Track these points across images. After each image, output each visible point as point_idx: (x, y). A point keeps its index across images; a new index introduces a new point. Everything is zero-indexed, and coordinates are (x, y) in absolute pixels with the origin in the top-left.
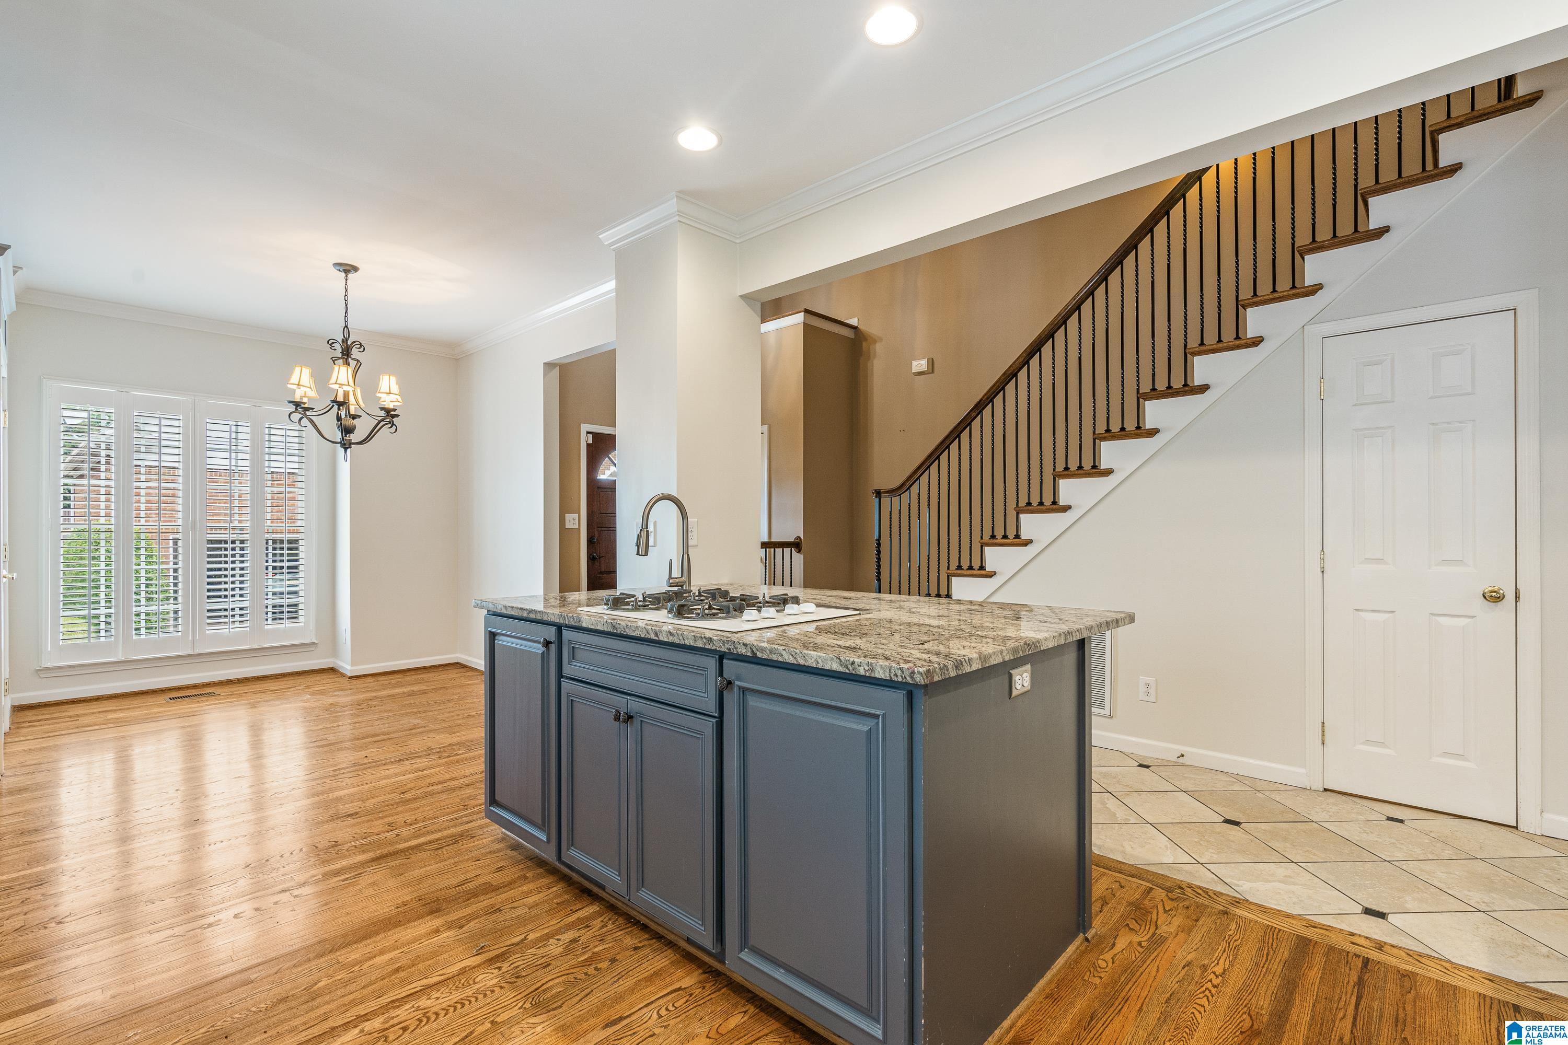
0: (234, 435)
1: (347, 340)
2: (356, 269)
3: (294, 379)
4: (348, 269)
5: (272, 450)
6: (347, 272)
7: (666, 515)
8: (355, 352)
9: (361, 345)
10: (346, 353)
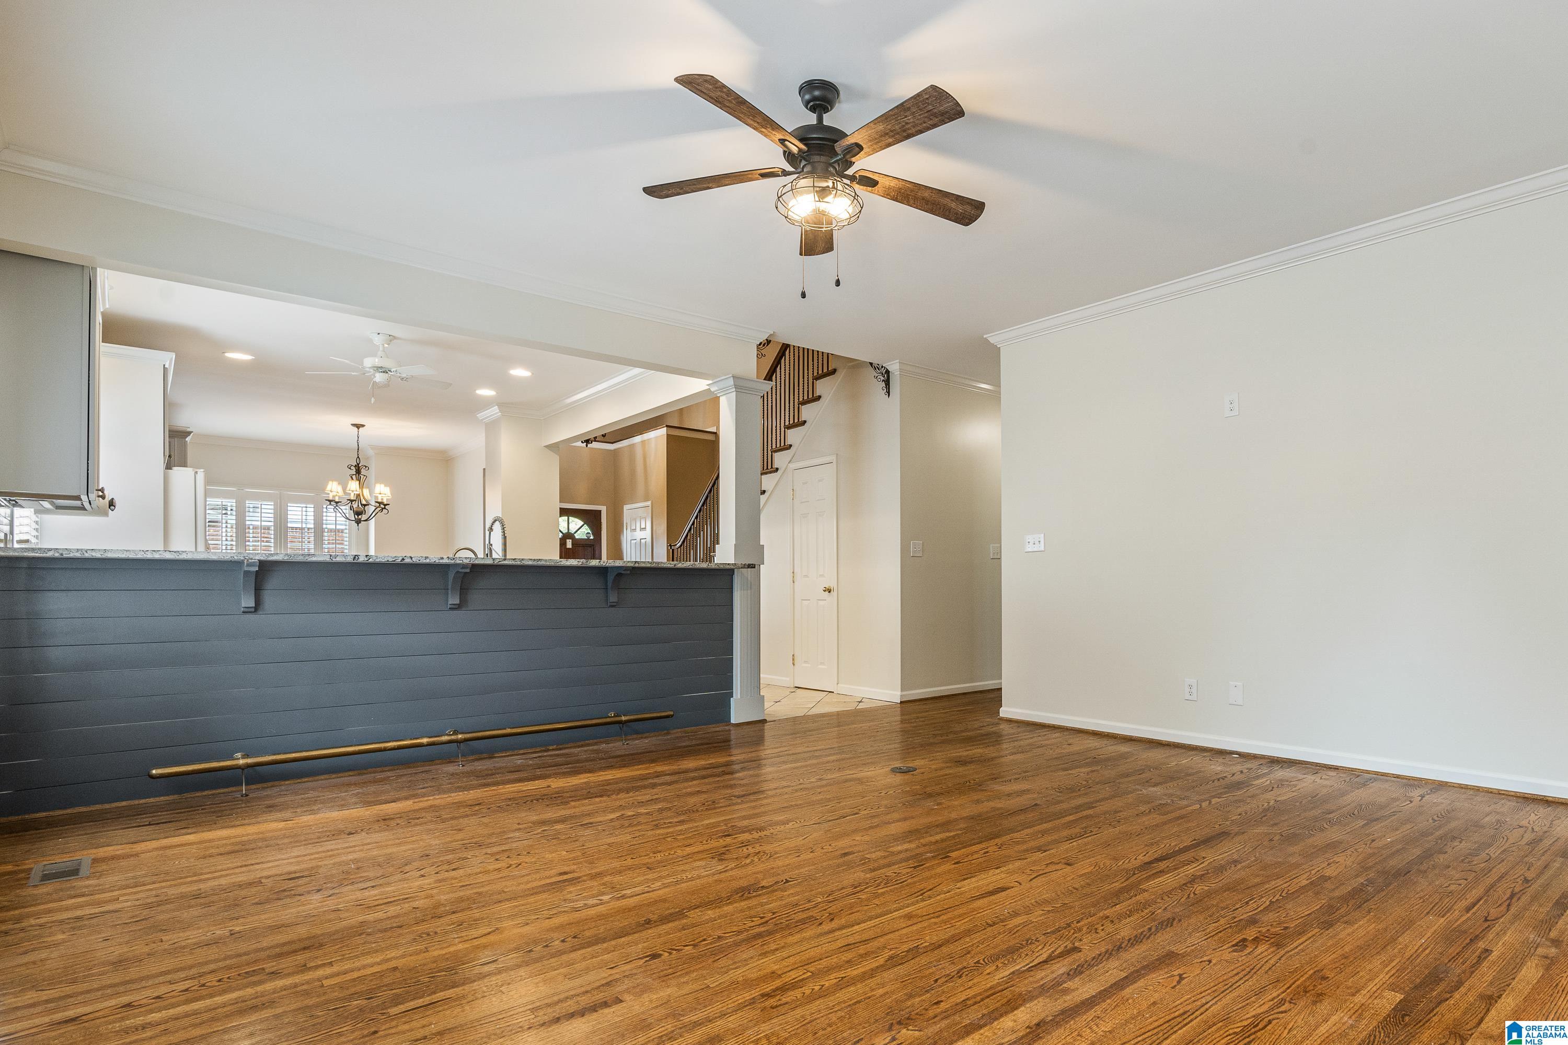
0: (304, 517)
1: (358, 464)
2: (363, 426)
3: (329, 488)
4: (358, 426)
5: (328, 522)
6: (358, 428)
7: (497, 526)
8: (363, 471)
9: (366, 467)
10: (358, 471)
